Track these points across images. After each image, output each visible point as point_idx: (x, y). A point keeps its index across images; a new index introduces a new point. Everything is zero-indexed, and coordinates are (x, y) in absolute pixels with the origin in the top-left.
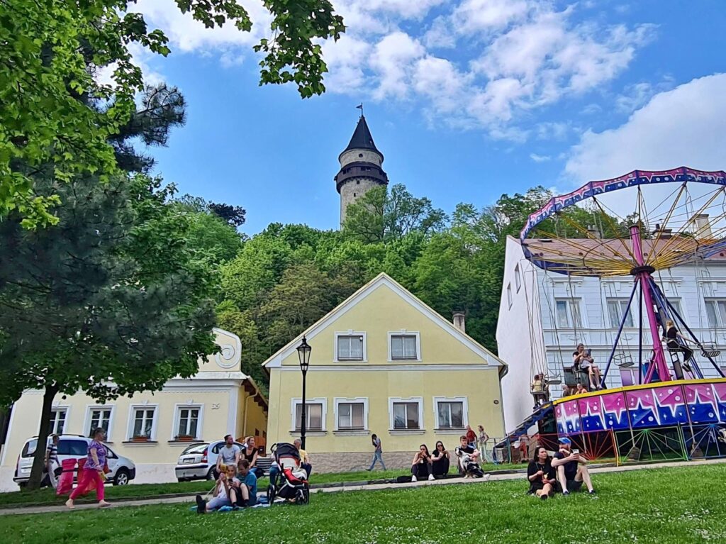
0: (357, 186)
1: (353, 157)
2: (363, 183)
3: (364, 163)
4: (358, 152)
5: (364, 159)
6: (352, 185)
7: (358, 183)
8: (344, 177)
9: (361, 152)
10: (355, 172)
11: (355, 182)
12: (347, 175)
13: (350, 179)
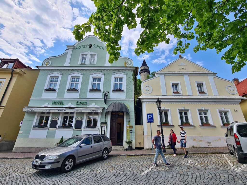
0: (144, 74)
1: (143, 68)
2: (146, 73)
3: (145, 69)
4: (144, 67)
5: (146, 68)
7: (145, 73)
8: (141, 72)
10: (144, 71)
11: (144, 73)
12: (142, 71)
13: (143, 72)
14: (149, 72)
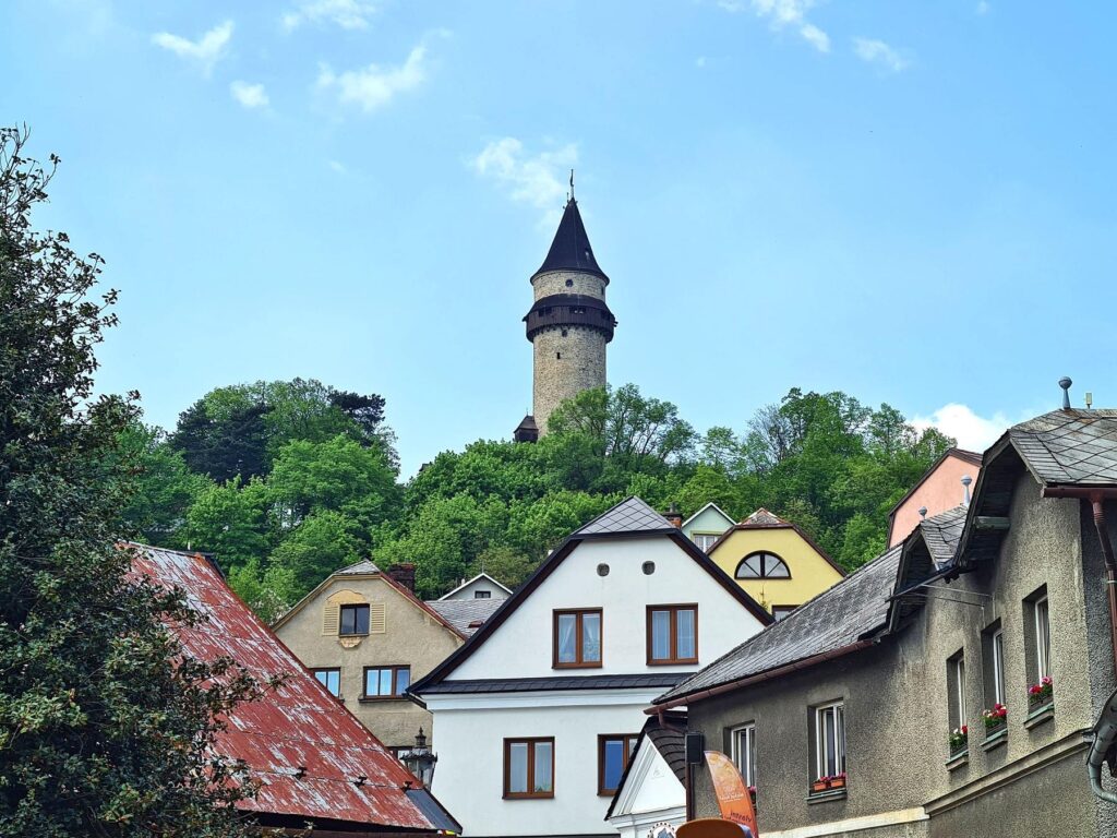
0: (563, 341)
1: (556, 284)
2: (573, 334)
3: (574, 296)
4: (563, 277)
5: (574, 290)
6: (553, 338)
7: (564, 334)
8: (540, 319)
9: (571, 276)
10: (560, 314)
11: (558, 333)
12: (545, 319)
13: (550, 326)
14: (604, 323)
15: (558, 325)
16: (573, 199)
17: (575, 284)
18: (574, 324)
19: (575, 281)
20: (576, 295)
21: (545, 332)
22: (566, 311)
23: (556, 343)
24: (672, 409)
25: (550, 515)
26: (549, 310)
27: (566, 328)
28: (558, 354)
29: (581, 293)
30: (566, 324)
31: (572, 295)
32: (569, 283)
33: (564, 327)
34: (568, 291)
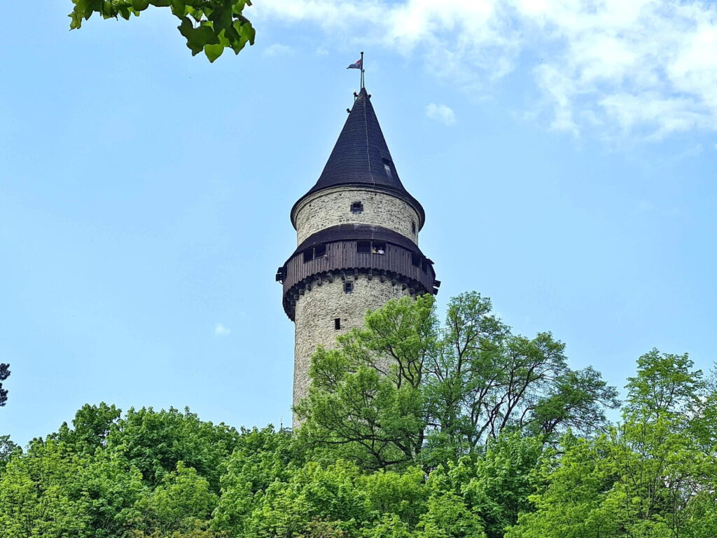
0: (346, 299)
2: (364, 288)
3: (365, 229)
4: (349, 196)
5: (366, 218)
6: (328, 295)
7: (348, 288)
9: (360, 196)
10: (340, 255)
11: (338, 285)
12: (316, 266)
13: (324, 277)
14: (416, 274)
15: (336, 272)
16: (363, 90)
17: (368, 209)
18: (364, 271)
19: (366, 205)
20: (368, 227)
21: (315, 287)
22: (352, 248)
23: (333, 304)
24: (556, 349)
25: (310, 496)
26: (321, 251)
27: (351, 278)
28: (337, 321)
29: (376, 224)
30: (350, 271)
31: (362, 227)
32: (357, 207)
33: (347, 275)
34: (356, 220)
